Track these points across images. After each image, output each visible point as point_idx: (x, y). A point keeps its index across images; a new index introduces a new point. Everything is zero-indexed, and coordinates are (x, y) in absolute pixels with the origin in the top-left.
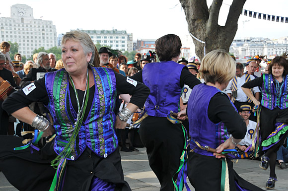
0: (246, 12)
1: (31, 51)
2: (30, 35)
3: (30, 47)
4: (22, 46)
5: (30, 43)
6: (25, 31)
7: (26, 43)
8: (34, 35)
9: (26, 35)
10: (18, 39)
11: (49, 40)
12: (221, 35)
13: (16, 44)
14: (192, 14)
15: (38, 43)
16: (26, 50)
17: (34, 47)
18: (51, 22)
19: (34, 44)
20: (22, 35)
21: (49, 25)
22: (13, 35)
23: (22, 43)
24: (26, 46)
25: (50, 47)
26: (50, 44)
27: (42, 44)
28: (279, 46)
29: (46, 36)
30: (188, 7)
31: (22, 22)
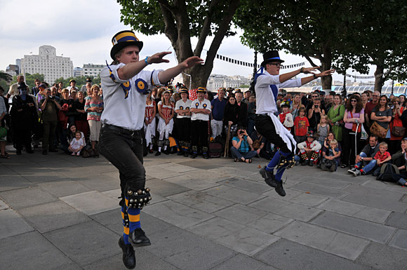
0: (218, 56)
1: (53, 80)
2: (53, 68)
3: (53, 77)
4: (47, 76)
5: (53, 74)
6: (50, 66)
7: (50, 74)
8: (56, 68)
9: (50, 68)
10: (44, 71)
11: (68, 72)
12: (202, 70)
13: (42, 75)
14: (181, 55)
15: (59, 74)
16: (50, 80)
17: (56, 77)
18: (69, 59)
19: (56, 74)
20: (47, 68)
21: (68, 61)
22: (41, 68)
23: (47, 74)
24: (50, 77)
25: (68, 77)
26: (68, 75)
27: (62, 75)
28: (234, 81)
29: (65, 69)
30: (178, 50)
31: (48, 58)
